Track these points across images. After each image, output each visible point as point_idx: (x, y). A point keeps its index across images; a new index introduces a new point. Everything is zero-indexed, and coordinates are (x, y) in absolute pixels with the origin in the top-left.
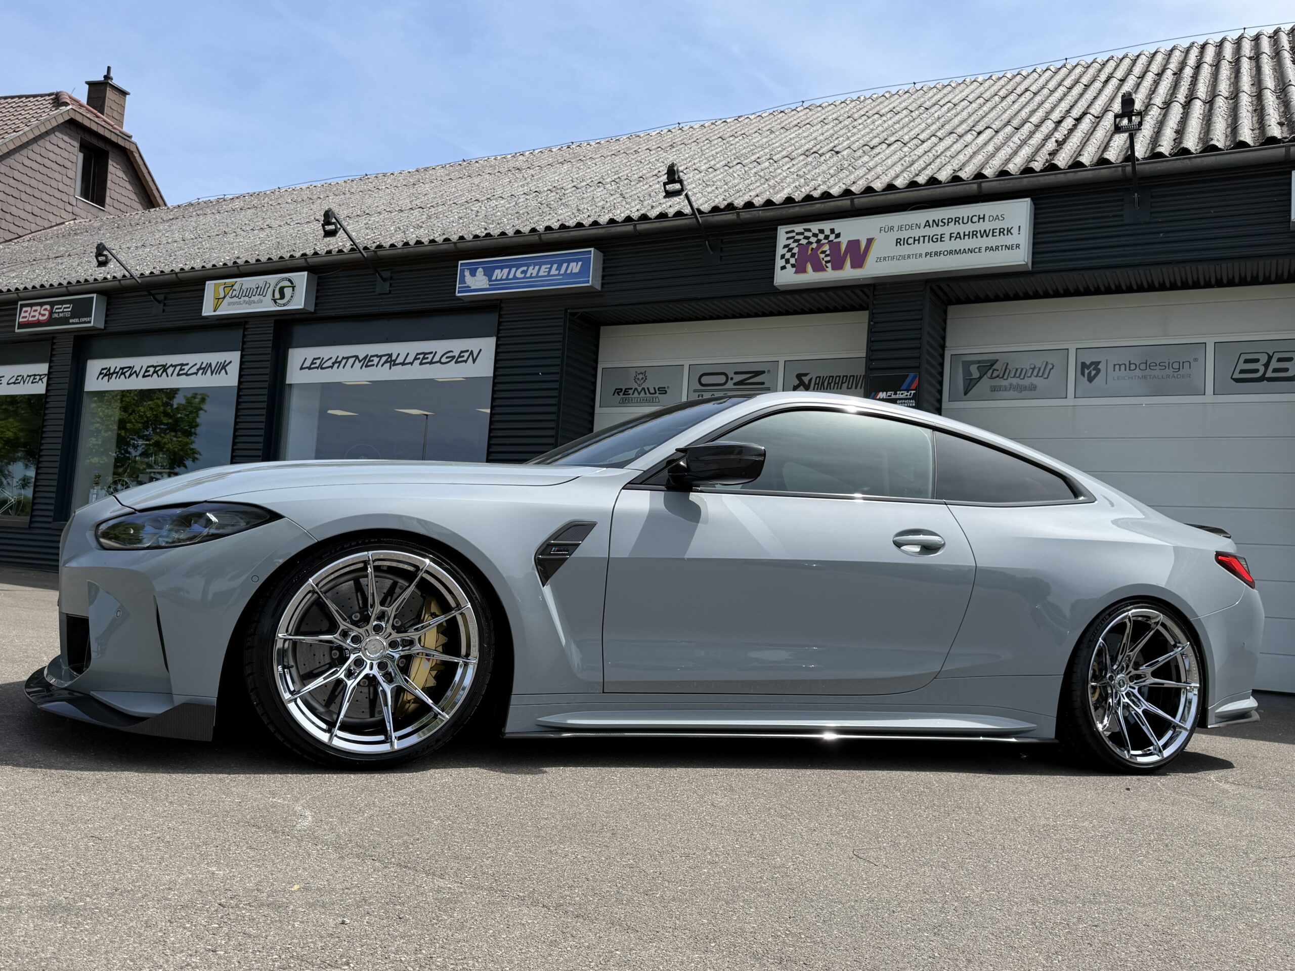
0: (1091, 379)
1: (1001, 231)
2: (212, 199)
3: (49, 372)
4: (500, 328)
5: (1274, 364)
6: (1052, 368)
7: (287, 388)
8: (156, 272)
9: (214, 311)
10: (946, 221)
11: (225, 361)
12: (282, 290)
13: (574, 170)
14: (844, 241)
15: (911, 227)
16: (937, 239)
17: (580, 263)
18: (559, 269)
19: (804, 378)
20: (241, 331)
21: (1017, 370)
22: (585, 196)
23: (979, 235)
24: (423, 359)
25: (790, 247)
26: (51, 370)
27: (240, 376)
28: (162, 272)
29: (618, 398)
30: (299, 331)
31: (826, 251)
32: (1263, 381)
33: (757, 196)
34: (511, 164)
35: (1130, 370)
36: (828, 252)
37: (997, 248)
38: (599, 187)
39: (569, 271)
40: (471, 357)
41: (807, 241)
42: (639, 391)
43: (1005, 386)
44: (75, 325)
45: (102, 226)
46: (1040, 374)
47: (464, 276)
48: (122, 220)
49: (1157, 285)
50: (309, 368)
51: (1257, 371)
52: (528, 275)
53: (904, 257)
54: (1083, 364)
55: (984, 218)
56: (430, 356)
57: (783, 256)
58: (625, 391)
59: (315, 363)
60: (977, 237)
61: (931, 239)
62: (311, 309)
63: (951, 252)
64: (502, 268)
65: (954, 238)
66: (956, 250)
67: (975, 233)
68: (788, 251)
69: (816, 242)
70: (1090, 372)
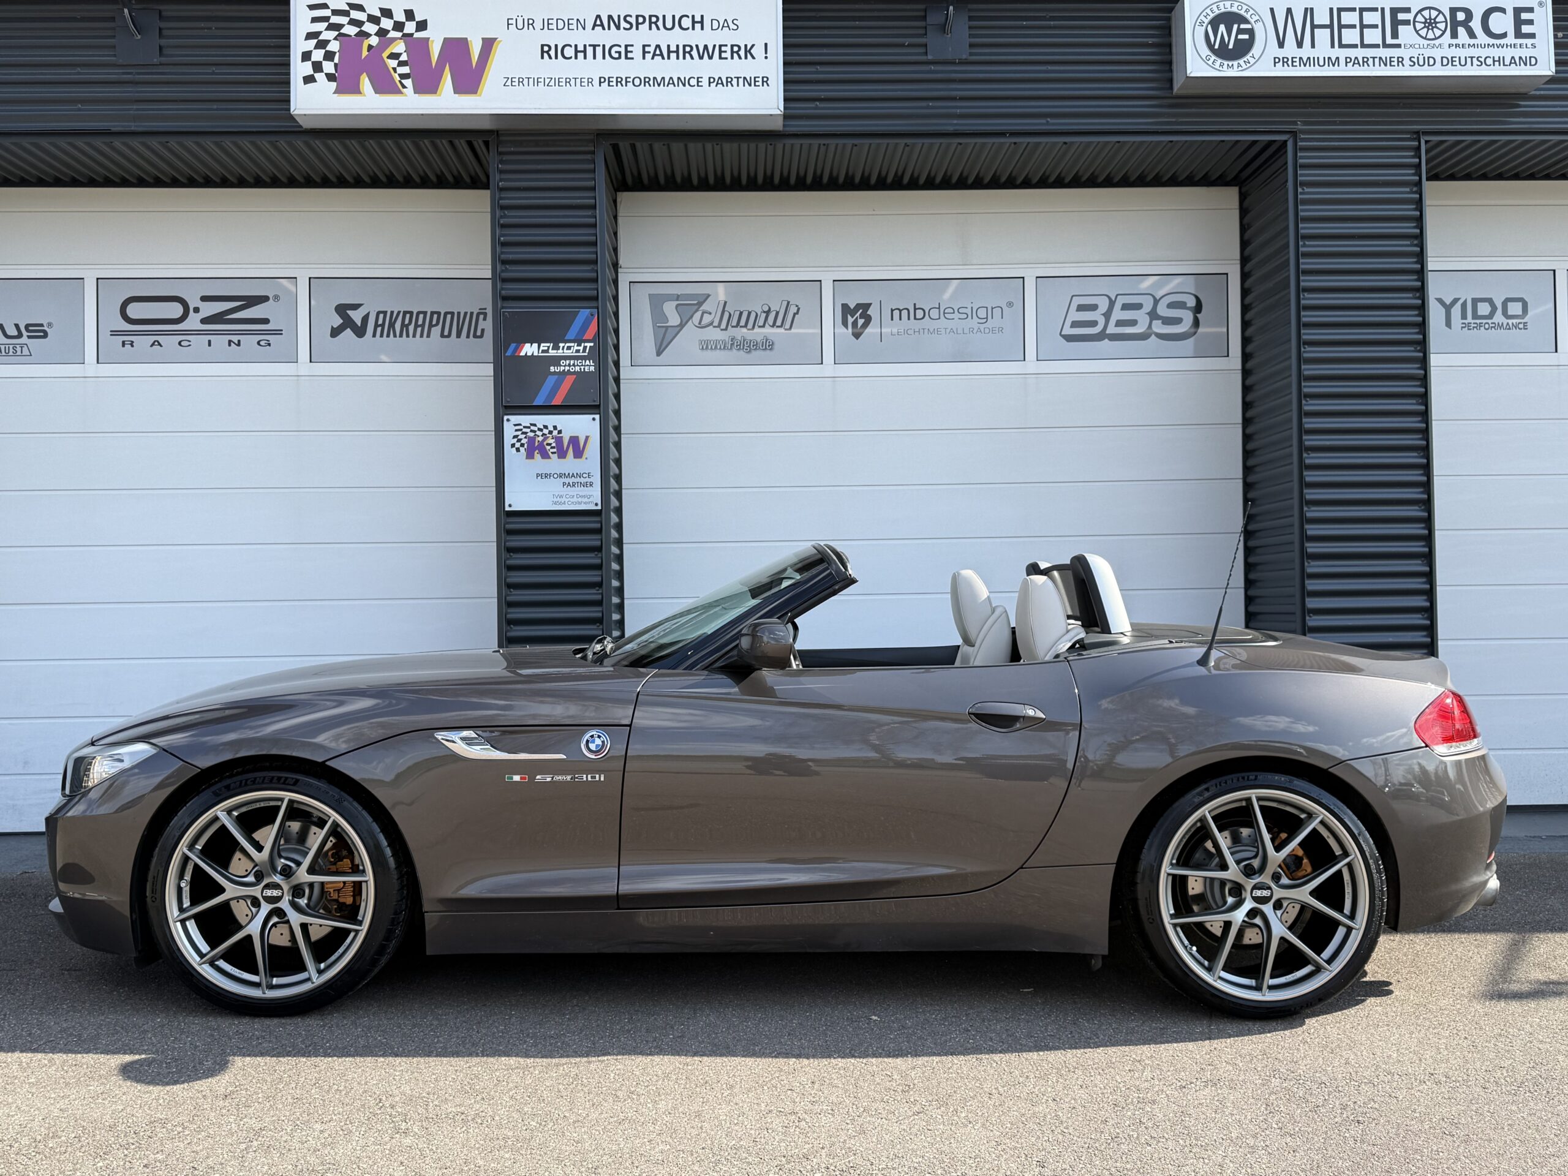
0: (857, 333)
1: (735, 50)
5: (1118, 314)
6: (797, 313)
10: (633, 20)
14: (435, 38)
15: (568, 24)
16: (619, 53)
19: (350, 312)
21: (741, 313)
23: (694, 53)
25: (320, 38)
31: (401, 54)
32: (1103, 339)
35: (915, 318)
36: (404, 57)
37: (729, 81)
41: (358, 29)
43: (723, 342)
46: (779, 322)
49: (956, 178)
51: (1094, 324)
53: (558, 82)
54: (845, 308)
55: (702, 22)
57: (306, 56)
60: (692, 58)
61: (608, 52)
63: (646, 81)
65: (651, 55)
66: (655, 78)
67: (688, 49)
68: (316, 47)
69: (375, 35)
70: (856, 320)
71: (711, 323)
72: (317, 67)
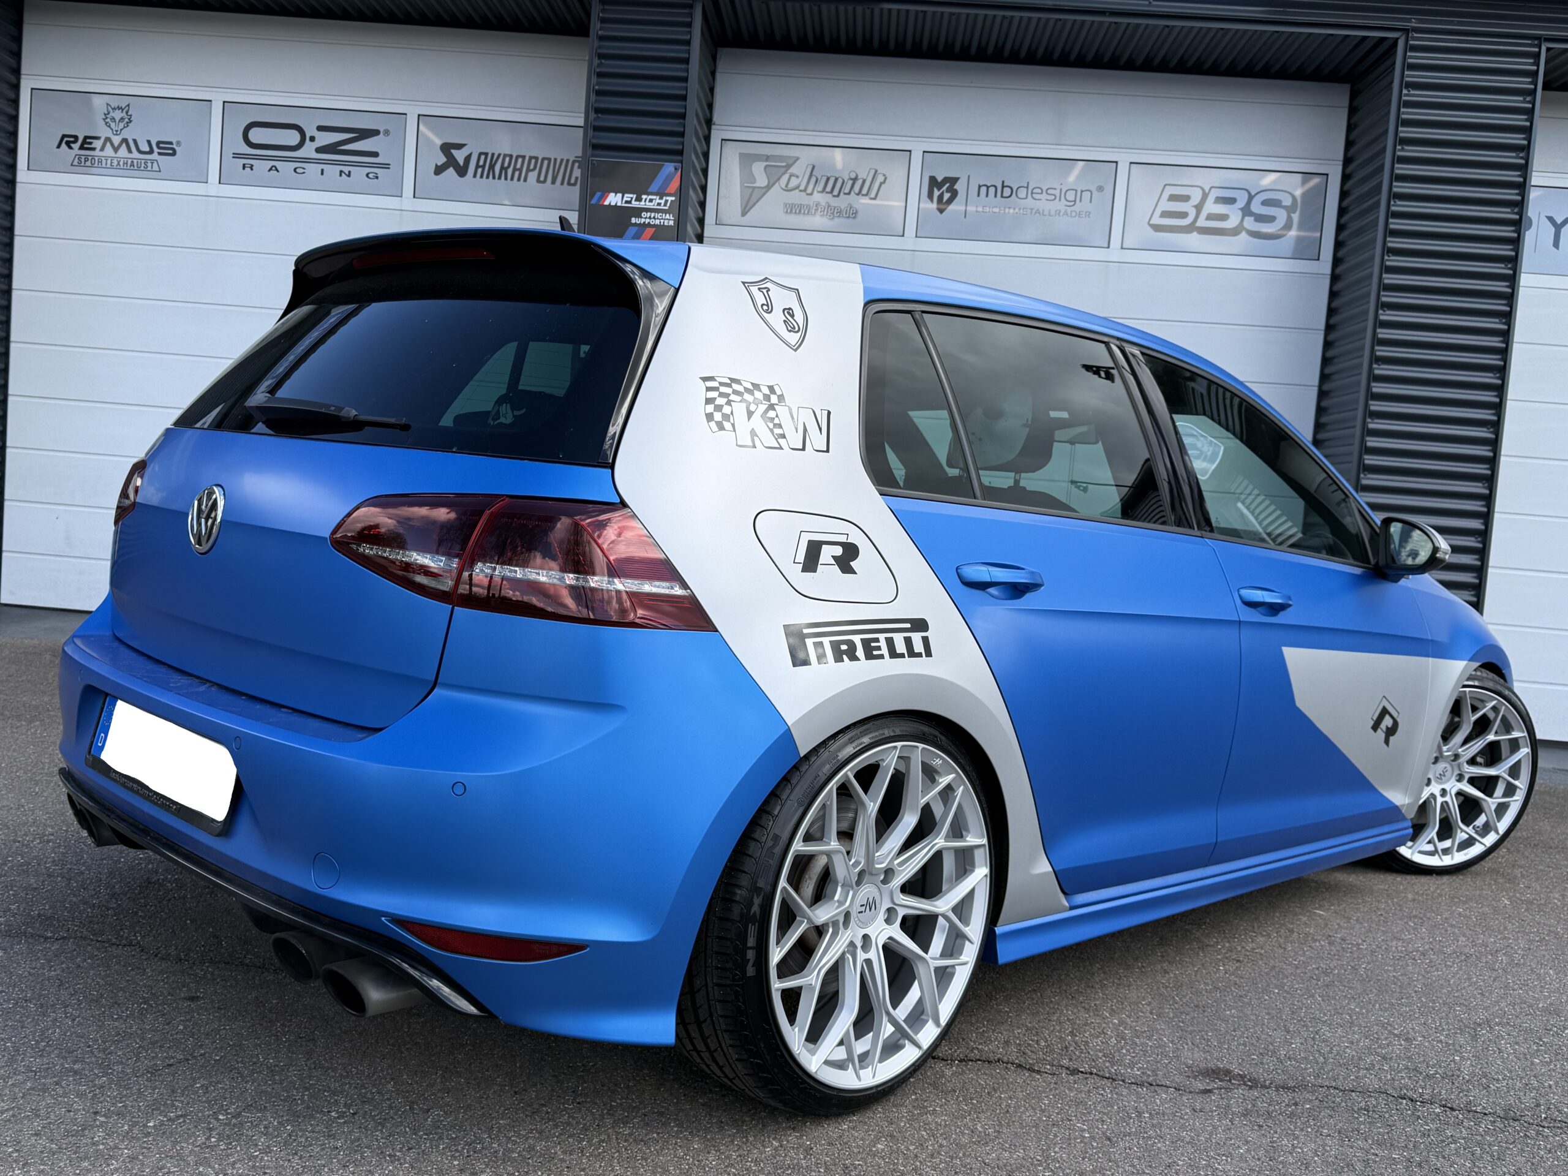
0: (942, 206)
5: (1211, 207)
6: (884, 182)
19: (454, 152)
21: (828, 179)
29: (69, 154)
32: (1190, 232)
35: (1002, 197)
42: (116, 145)
43: (808, 207)
46: (864, 191)
49: (1057, 54)
51: (1184, 215)
54: (933, 181)
58: (84, 142)
70: (943, 193)
71: (797, 187)
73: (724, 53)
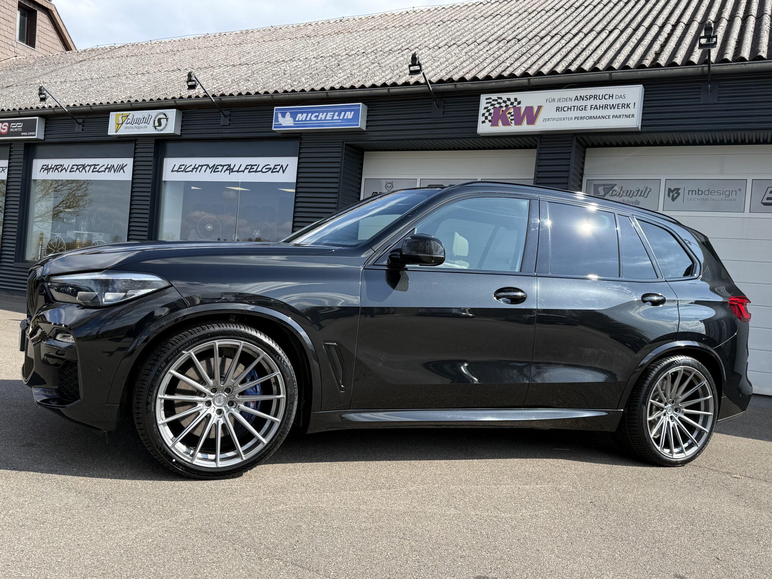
0: (673, 199)
1: (623, 106)
2: (107, 46)
3: (9, 167)
4: (301, 151)
6: (650, 191)
7: (163, 183)
8: (78, 105)
9: (116, 132)
10: (588, 97)
11: (123, 164)
12: (159, 120)
13: (346, 40)
14: (523, 107)
15: (566, 100)
17: (353, 113)
18: (339, 115)
20: (134, 145)
21: (628, 191)
22: (355, 63)
23: (609, 107)
24: (251, 168)
25: (488, 108)
26: (10, 165)
27: (133, 174)
28: (81, 105)
30: (170, 146)
31: (511, 113)
33: (468, 73)
34: (304, 32)
35: (698, 194)
36: (513, 114)
37: (620, 116)
38: (363, 56)
39: (345, 118)
40: (281, 169)
41: (499, 105)
44: (25, 137)
45: (35, 63)
46: (642, 195)
47: (278, 117)
48: (48, 59)
49: (718, 141)
50: (177, 171)
52: (319, 119)
53: (561, 119)
54: (670, 190)
55: (612, 96)
56: (255, 167)
57: (483, 115)
59: (181, 168)
60: (608, 109)
61: (579, 108)
62: (178, 133)
63: (591, 118)
64: (302, 113)
65: (593, 109)
66: (594, 117)
67: (606, 106)
68: (487, 111)
69: (505, 106)
70: (674, 194)
71: (616, 195)
72: (486, 118)
73: (588, 150)
